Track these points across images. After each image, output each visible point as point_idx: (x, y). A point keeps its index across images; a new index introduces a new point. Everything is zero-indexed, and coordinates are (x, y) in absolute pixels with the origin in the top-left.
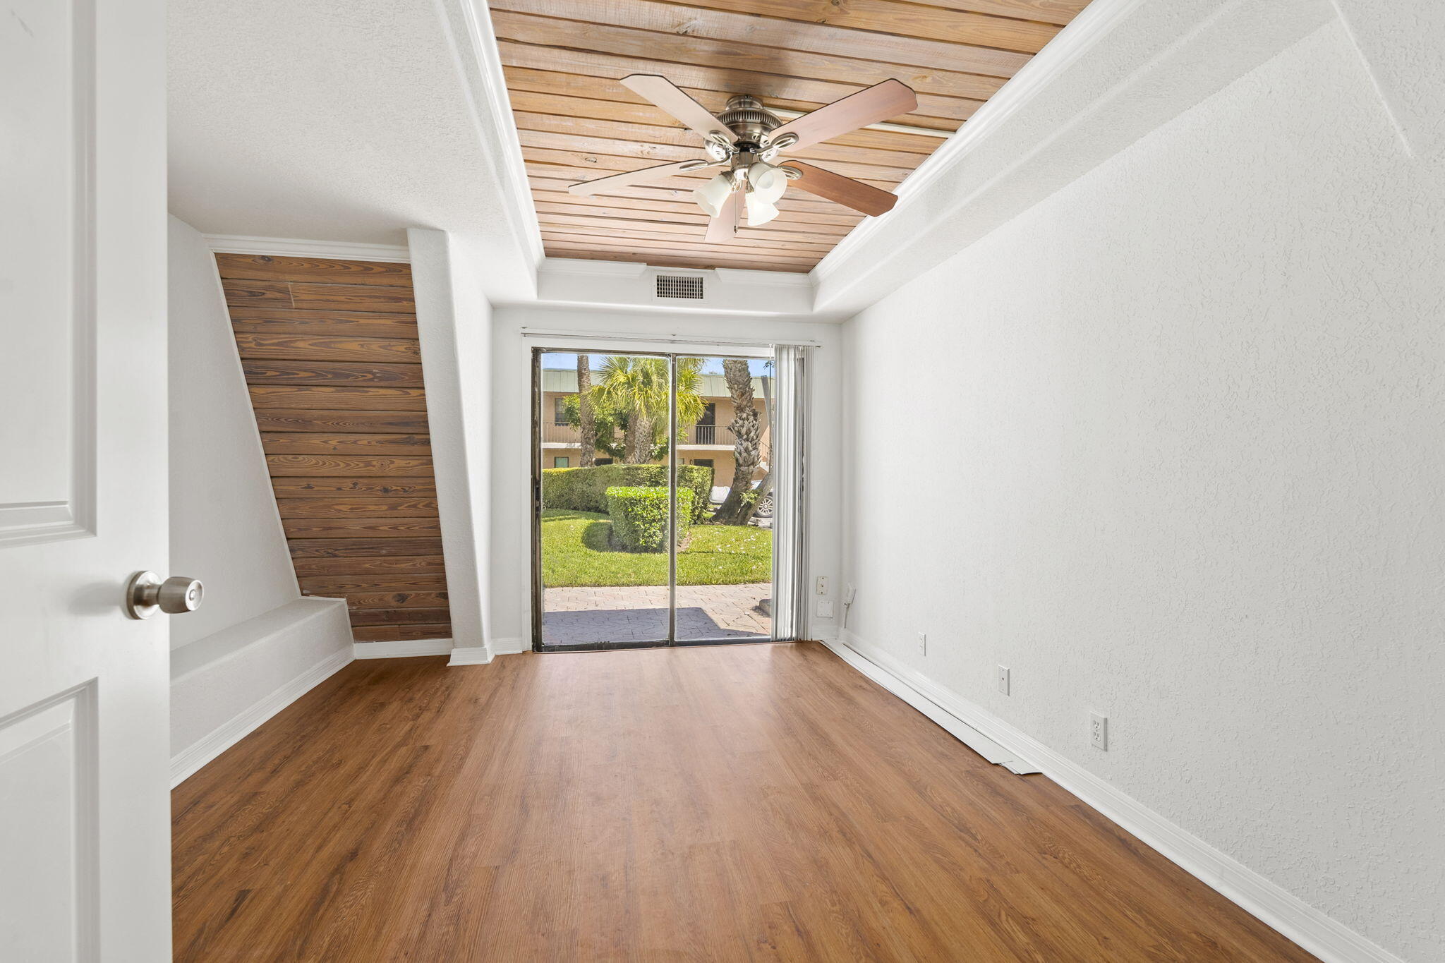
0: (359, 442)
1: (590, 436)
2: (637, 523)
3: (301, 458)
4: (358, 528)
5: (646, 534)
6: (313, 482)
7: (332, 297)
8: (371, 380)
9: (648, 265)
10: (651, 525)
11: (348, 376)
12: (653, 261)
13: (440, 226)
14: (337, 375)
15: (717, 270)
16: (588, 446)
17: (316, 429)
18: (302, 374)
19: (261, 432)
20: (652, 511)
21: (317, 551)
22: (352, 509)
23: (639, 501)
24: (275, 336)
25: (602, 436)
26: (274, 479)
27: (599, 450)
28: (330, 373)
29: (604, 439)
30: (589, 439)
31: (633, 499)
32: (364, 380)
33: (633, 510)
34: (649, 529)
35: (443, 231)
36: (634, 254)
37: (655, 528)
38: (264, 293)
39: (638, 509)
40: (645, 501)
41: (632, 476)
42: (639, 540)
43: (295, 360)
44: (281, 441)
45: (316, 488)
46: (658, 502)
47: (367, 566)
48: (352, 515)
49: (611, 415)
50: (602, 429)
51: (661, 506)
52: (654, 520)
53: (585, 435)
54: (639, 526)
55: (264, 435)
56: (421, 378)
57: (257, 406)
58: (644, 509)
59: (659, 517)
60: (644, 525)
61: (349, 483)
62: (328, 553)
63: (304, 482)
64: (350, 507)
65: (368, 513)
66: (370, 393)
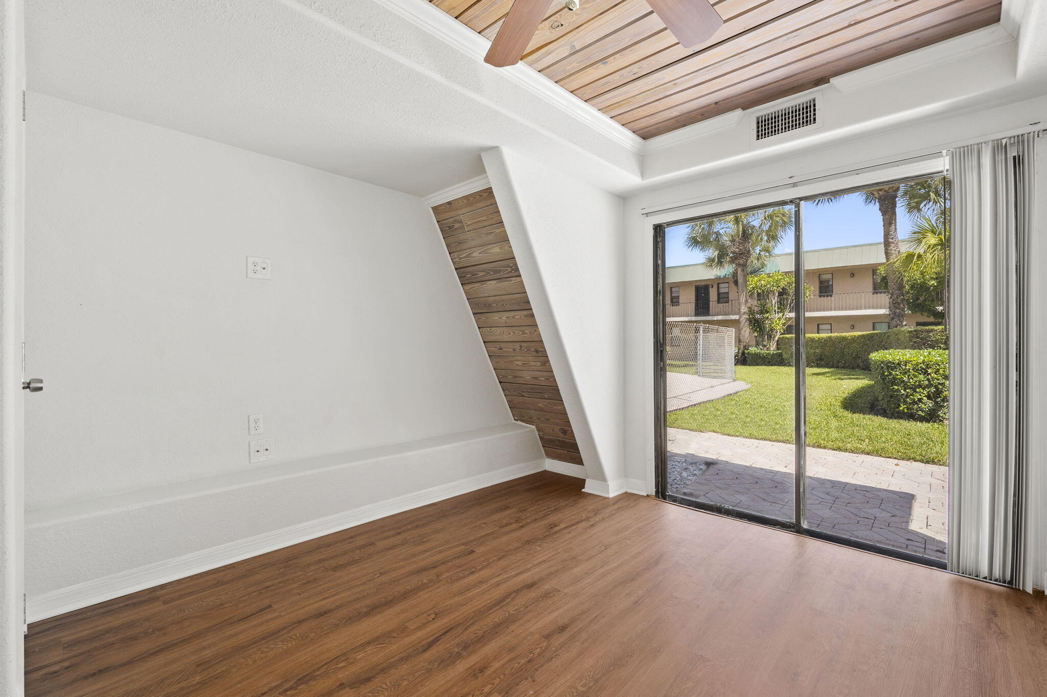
0: (516, 317)
1: (899, 301)
2: (896, 387)
3: (493, 329)
4: (529, 377)
5: (908, 399)
6: (503, 345)
7: (481, 218)
8: (511, 272)
9: (744, 109)
10: (915, 391)
11: (500, 271)
12: (747, 101)
13: (494, 144)
14: (495, 272)
15: (834, 81)
16: (898, 311)
17: (495, 310)
18: (481, 274)
19: (474, 314)
20: (915, 376)
21: (514, 391)
22: (523, 364)
23: (898, 364)
24: (464, 252)
25: (925, 300)
26: (486, 343)
27: (922, 315)
28: (491, 270)
29: (927, 303)
30: (899, 304)
31: (890, 362)
32: (507, 273)
33: (890, 374)
34: (912, 395)
35: (497, 147)
36: (716, 103)
37: (921, 394)
38: (454, 226)
39: (896, 373)
40: (906, 365)
41: (922, 339)
42: (899, 405)
43: (476, 265)
44: (483, 318)
45: (504, 350)
46: (924, 367)
47: (540, 405)
48: (524, 368)
49: (932, 278)
50: (924, 294)
51: (930, 371)
52: (919, 386)
53: (893, 300)
54: (898, 390)
55: (475, 315)
56: (517, 270)
57: (469, 297)
58: (905, 373)
59: (927, 382)
60: (905, 391)
61: (517, 346)
62: (519, 394)
63: (498, 345)
64: (522, 362)
65: (532, 367)
66: (513, 282)
